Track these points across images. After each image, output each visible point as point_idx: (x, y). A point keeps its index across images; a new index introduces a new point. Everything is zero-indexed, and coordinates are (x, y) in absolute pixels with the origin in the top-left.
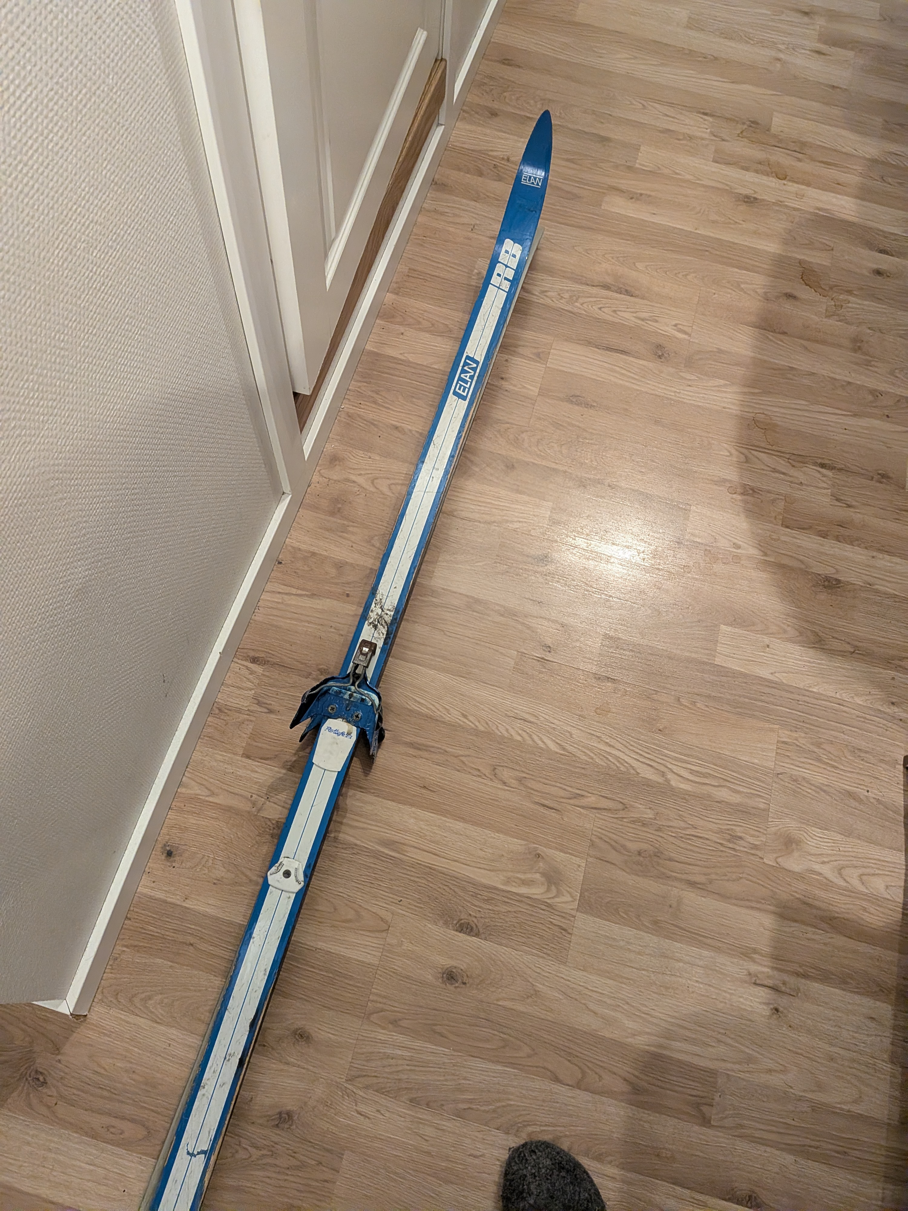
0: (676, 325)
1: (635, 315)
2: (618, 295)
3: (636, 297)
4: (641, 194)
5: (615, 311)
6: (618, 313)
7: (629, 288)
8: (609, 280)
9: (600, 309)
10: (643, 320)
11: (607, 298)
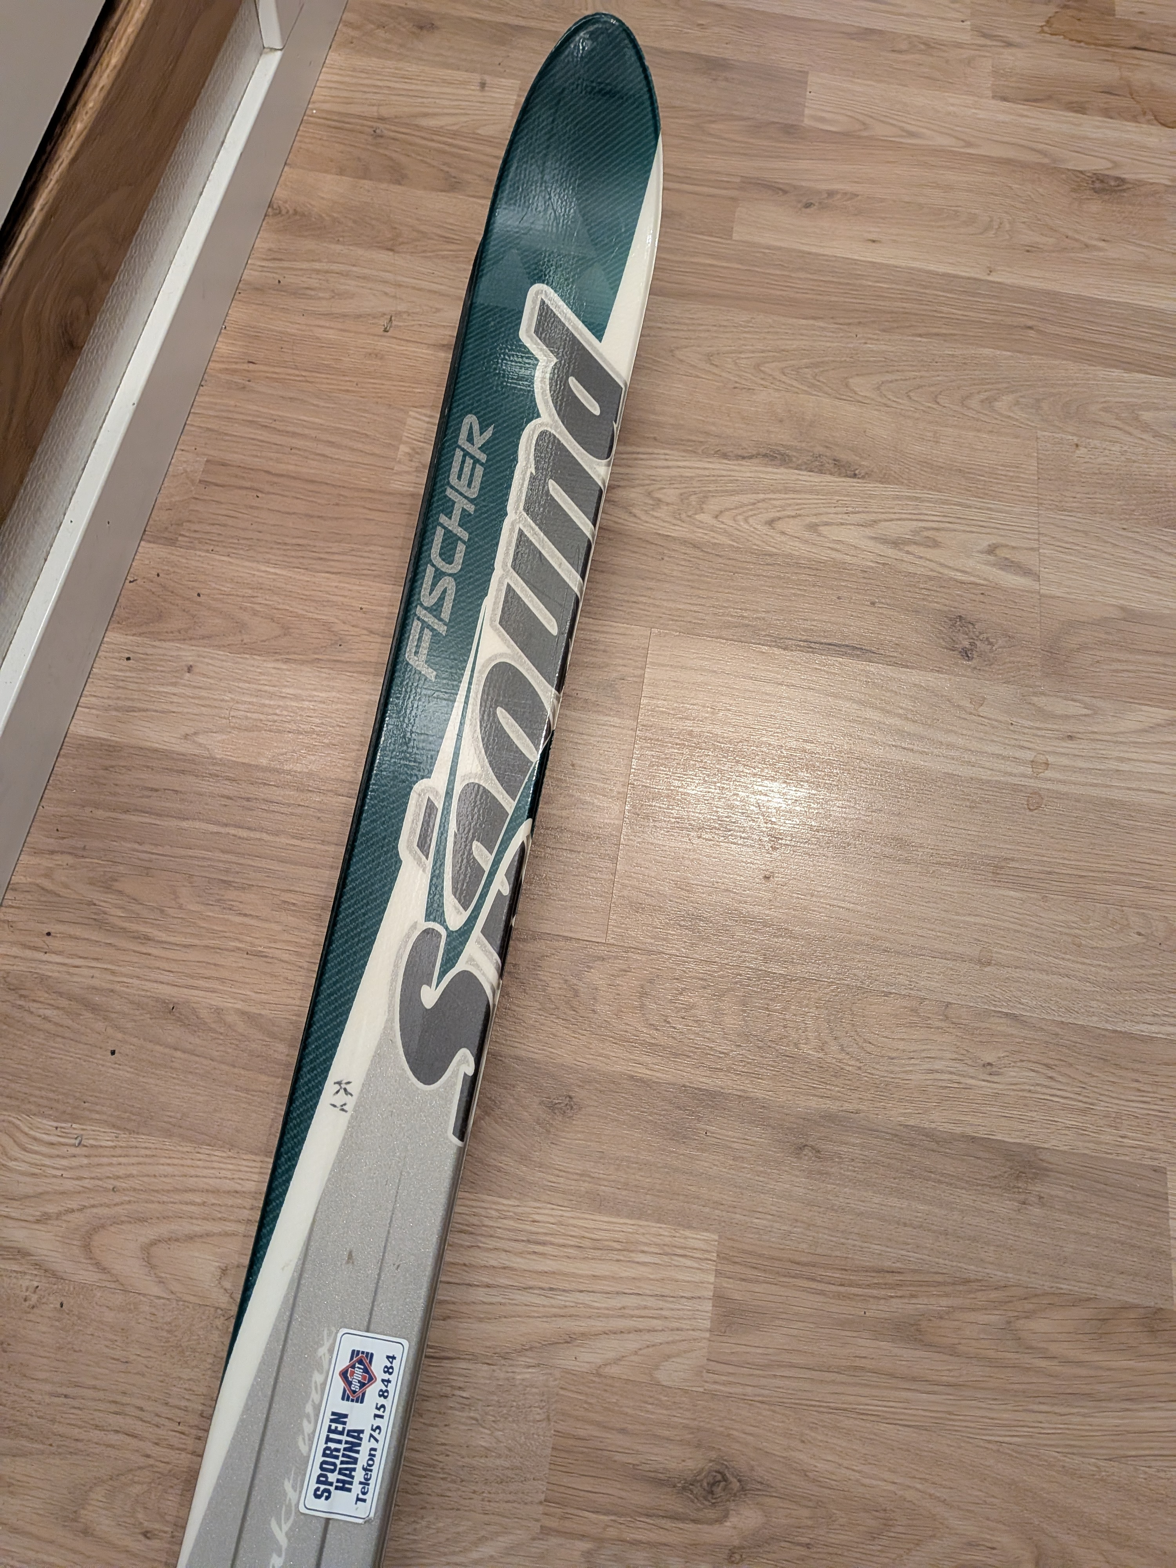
0: (992, 550)
1: (869, 532)
2: (815, 479)
3: (867, 476)
4: (831, 194)
5: (813, 527)
6: (823, 529)
7: (843, 456)
8: (782, 436)
9: (771, 523)
10: (896, 543)
11: (786, 490)
